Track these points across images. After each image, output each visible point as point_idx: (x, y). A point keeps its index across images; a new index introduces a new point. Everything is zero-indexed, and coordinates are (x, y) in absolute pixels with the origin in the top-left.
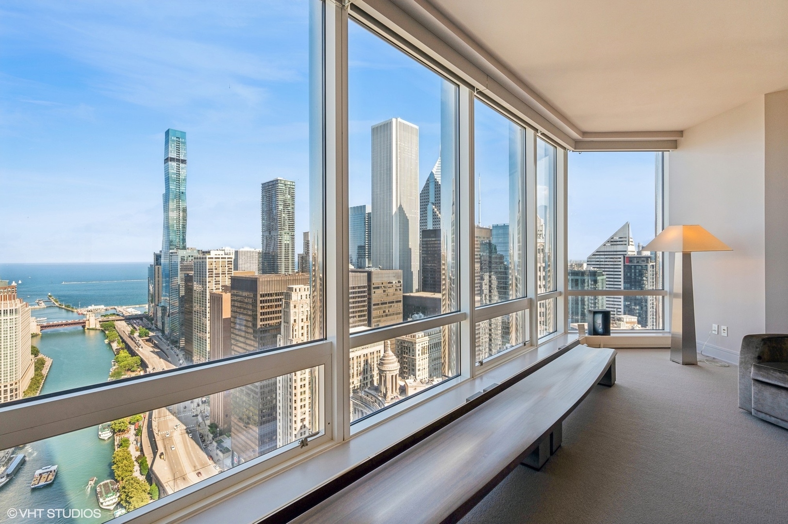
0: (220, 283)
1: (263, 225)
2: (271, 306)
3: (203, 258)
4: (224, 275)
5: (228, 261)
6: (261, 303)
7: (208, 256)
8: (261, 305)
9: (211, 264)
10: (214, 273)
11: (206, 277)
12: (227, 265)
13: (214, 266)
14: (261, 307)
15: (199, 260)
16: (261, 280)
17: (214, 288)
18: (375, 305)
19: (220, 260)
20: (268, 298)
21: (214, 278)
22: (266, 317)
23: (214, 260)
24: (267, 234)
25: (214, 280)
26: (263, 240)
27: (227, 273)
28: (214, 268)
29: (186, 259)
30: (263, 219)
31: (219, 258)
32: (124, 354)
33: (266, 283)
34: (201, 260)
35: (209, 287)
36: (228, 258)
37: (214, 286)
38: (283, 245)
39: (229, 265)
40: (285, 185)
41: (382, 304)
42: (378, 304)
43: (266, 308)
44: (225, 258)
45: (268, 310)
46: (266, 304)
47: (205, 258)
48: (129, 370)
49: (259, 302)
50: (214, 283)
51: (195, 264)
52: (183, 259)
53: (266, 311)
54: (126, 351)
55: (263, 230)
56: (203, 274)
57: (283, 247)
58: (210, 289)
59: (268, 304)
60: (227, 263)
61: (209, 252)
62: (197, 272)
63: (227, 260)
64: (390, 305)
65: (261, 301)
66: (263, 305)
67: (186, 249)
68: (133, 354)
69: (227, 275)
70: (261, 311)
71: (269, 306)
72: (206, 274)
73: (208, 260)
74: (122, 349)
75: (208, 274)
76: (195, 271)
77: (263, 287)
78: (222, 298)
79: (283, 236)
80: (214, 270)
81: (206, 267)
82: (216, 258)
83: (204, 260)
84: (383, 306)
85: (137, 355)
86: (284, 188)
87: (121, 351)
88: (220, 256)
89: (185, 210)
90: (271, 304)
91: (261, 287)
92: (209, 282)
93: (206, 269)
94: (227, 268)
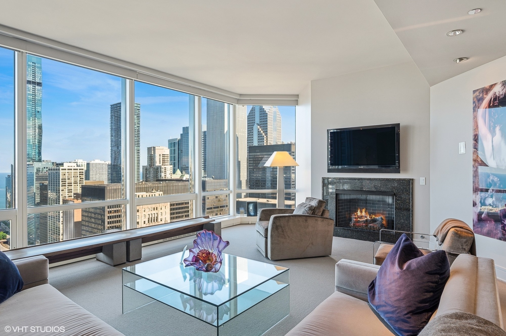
0: (73, 191)
1: (112, 141)
2: (117, 210)
3: (56, 170)
4: (76, 184)
5: (80, 172)
6: (108, 208)
7: (61, 168)
8: (108, 210)
9: (64, 175)
10: (67, 183)
11: (59, 186)
12: (79, 176)
13: (67, 176)
14: (109, 211)
15: (53, 171)
16: (108, 188)
17: (67, 196)
18: (208, 209)
19: (73, 171)
21: (67, 187)
22: (113, 220)
23: (67, 171)
24: (115, 148)
25: (67, 189)
26: (112, 154)
27: (78, 182)
28: (67, 178)
29: (41, 170)
30: (112, 136)
31: (71, 169)
33: (113, 191)
34: (55, 171)
35: (62, 195)
36: (80, 169)
37: (67, 193)
39: (80, 176)
41: (215, 208)
42: (211, 208)
43: (113, 213)
44: (77, 169)
45: (115, 214)
46: (113, 209)
47: (59, 170)
50: (67, 191)
51: (49, 175)
52: (38, 170)
53: (113, 215)
55: (111, 145)
56: (56, 184)
58: (63, 196)
59: (115, 209)
60: (79, 173)
61: (62, 164)
62: (52, 181)
64: (221, 209)
66: (111, 210)
67: (41, 162)
69: (78, 184)
70: (108, 215)
71: (115, 211)
72: (59, 184)
73: (61, 171)
75: (61, 183)
76: (49, 181)
77: (110, 195)
80: (67, 180)
81: (59, 177)
82: (68, 169)
83: (57, 171)
84: (216, 209)
88: (73, 168)
89: (40, 128)
90: (117, 209)
91: (108, 194)
92: (63, 190)
93: (59, 179)
94: (79, 178)
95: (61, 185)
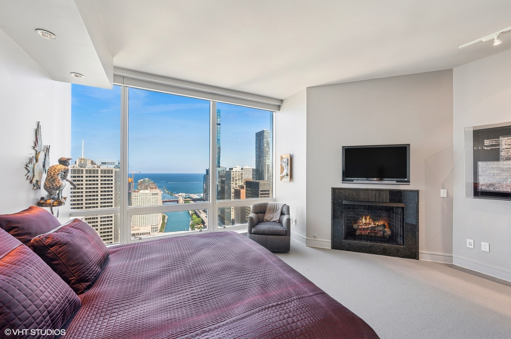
1: (256, 155)
3: (229, 172)
4: (239, 180)
6: (261, 195)
7: (232, 171)
9: (233, 175)
10: (235, 179)
12: (240, 175)
14: (261, 197)
15: (227, 173)
16: (261, 183)
17: (235, 187)
19: (238, 173)
20: (264, 193)
21: (235, 182)
23: (235, 173)
24: (258, 159)
26: (256, 163)
28: (235, 177)
29: (220, 172)
30: (256, 152)
31: (237, 172)
32: (194, 216)
33: (263, 185)
34: (229, 173)
35: (232, 186)
36: (241, 172)
37: (235, 185)
38: (267, 165)
40: (268, 133)
44: (240, 172)
47: (231, 172)
48: (197, 224)
49: (260, 194)
50: (235, 184)
51: (225, 175)
52: (219, 172)
54: (195, 215)
55: (256, 157)
56: (229, 180)
57: (267, 166)
61: (232, 169)
62: (227, 178)
63: (240, 173)
65: (261, 194)
67: (220, 167)
68: (199, 217)
72: (231, 180)
73: (232, 173)
74: (194, 214)
75: (232, 179)
78: (240, 192)
79: (266, 160)
81: (231, 176)
82: (235, 172)
83: (230, 173)
85: (200, 217)
86: (267, 135)
87: (193, 215)
88: (237, 171)
89: (219, 148)
90: (265, 196)
92: (233, 184)
93: (231, 177)
94: (240, 177)
95: (232, 180)
